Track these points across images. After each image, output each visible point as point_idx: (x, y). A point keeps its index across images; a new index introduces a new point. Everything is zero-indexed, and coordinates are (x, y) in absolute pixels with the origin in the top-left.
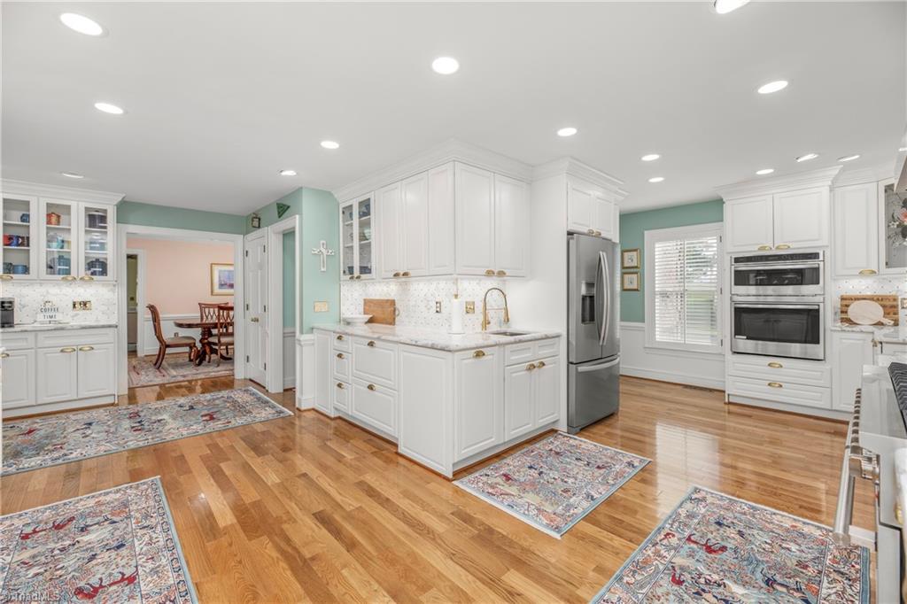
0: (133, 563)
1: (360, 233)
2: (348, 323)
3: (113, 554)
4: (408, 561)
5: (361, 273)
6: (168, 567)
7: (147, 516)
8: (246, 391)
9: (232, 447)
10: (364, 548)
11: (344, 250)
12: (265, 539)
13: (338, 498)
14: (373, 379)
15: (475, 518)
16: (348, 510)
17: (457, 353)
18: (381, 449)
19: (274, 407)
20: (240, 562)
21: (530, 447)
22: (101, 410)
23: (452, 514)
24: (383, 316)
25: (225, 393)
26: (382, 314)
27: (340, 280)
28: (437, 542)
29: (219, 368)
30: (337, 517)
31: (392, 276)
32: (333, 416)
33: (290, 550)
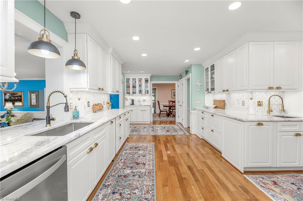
0: (146, 161)
1: (211, 77)
2: (207, 108)
3: (143, 157)
4: (215, 194)
5: (211, 91)
6: (151, 165)
7: (150, 151)
8: (178, 126)
9: (171, 140)
10: (200, 182)
11: (206, 83)
12: (173, 167)
13: (196, 164)
14: (214, 128)
15: (250, 192)
16: (198, 168)
17: (246, 123)
18: (215, 153)
19: (184, 131)
20: (166, 171)
21: (296, 174)
22: (147, 125)
23: (240, 186)
24: (220, 106)
25: (172, 125)
26: (220, 105)
27: (204, 93)
28: (229, 194)
29: (173, 118)
30: (194, 170)
31: (222, 91)
32: (201, 138)
33: (179, 173)
